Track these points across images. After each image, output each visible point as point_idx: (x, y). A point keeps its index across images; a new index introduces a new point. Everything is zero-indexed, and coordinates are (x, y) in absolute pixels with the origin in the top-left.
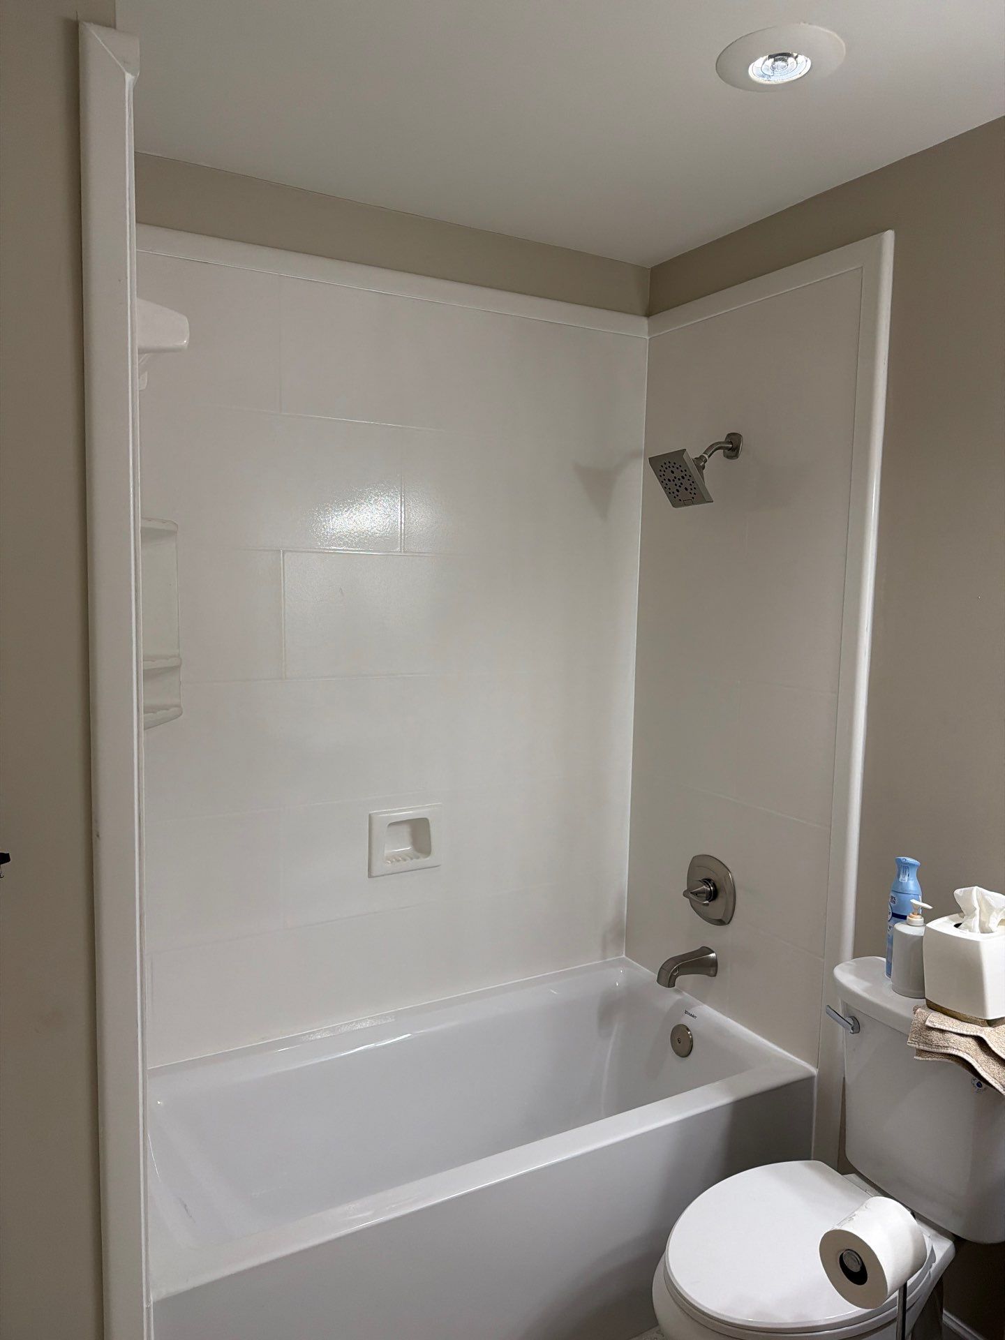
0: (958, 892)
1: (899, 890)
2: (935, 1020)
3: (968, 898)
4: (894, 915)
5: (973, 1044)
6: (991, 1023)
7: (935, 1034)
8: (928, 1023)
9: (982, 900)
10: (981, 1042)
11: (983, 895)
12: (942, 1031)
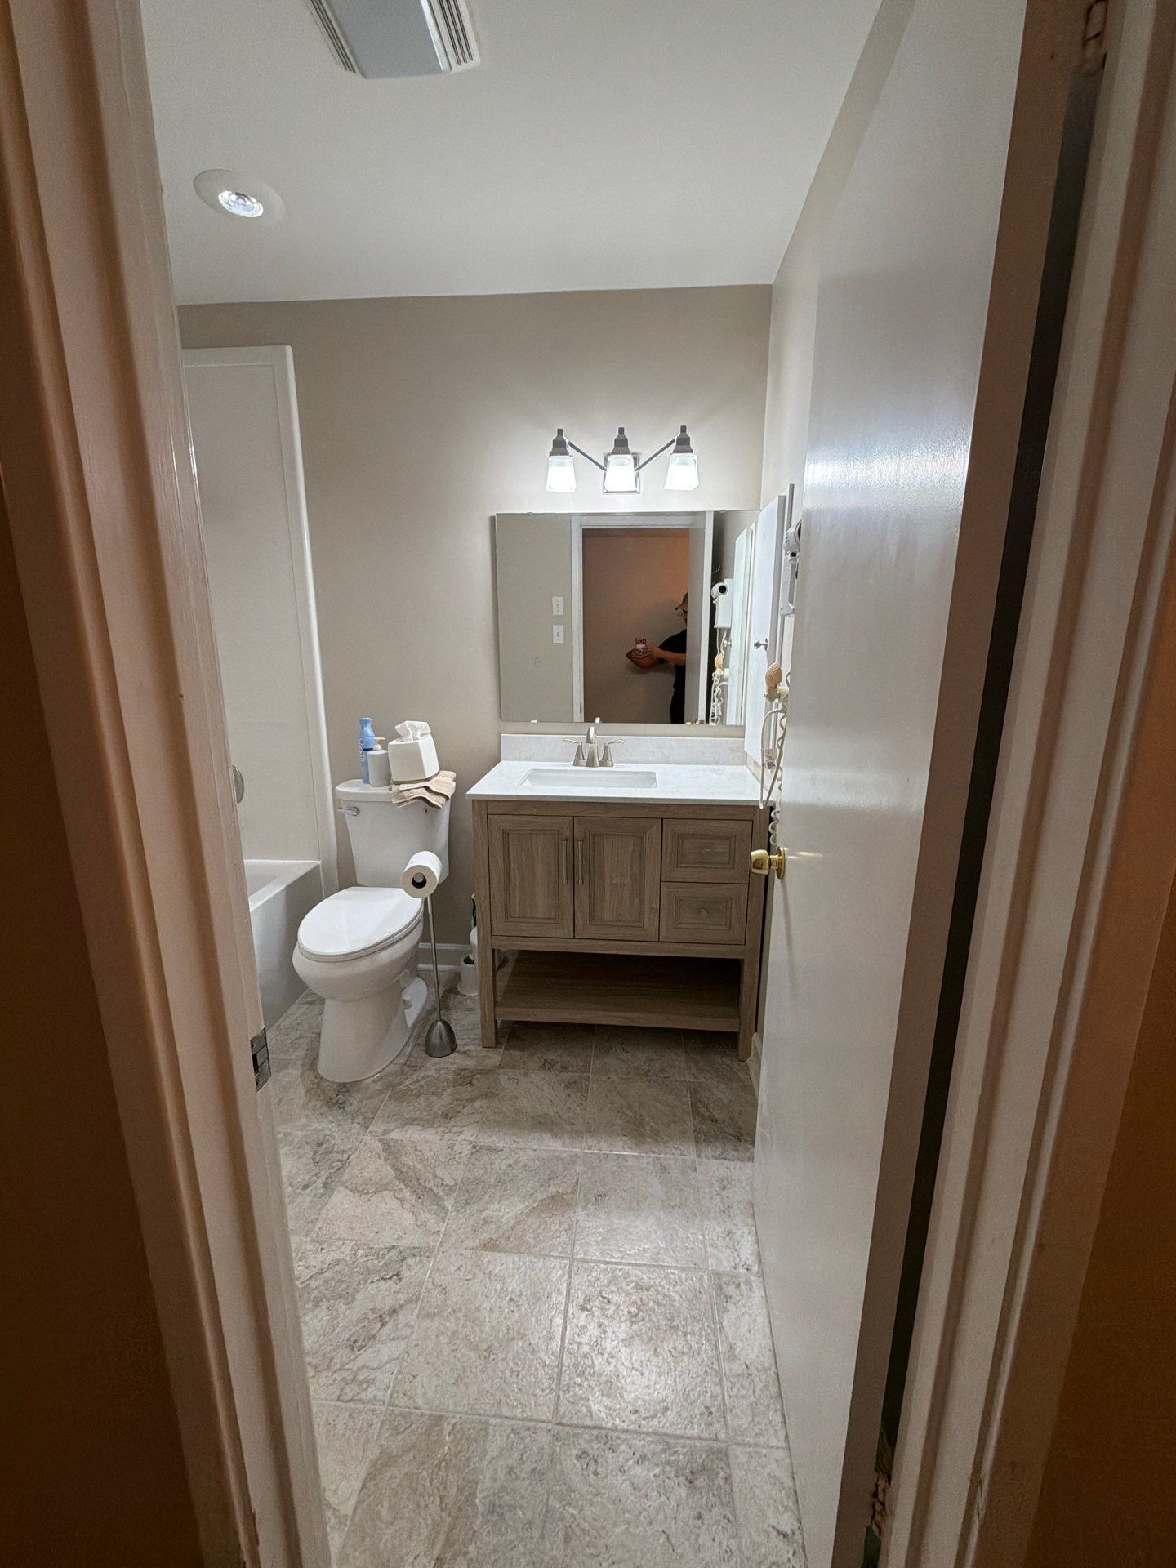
0: (397, 727)
1: (364, 736)
2: (403, 787)
3: (405, 727)
4: (364, 750)
5: (424, 790)
6: (428, 780)
7: (405, 793)
8: (401, 789)
9: (410, 725)
10: (427, 788)
11: (411, 724)
12: (408, 790)
